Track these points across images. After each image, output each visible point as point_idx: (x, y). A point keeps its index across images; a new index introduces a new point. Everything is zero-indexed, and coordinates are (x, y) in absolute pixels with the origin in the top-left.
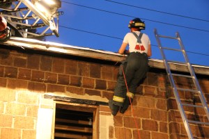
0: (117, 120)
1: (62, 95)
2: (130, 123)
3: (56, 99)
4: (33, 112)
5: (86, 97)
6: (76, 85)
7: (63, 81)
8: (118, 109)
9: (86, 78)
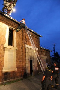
0: (17, 33)
1: (10, 27)
2: (18, 34)
3: (9, 27)
4: (6, 28)
5: (13, 28)
6: (12, 25)
7: (11, 24)
8: (17, 31)
9: (13, 25)
